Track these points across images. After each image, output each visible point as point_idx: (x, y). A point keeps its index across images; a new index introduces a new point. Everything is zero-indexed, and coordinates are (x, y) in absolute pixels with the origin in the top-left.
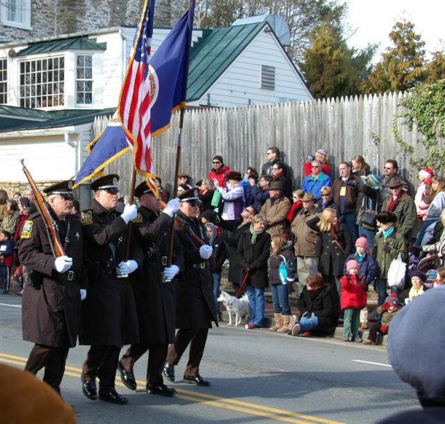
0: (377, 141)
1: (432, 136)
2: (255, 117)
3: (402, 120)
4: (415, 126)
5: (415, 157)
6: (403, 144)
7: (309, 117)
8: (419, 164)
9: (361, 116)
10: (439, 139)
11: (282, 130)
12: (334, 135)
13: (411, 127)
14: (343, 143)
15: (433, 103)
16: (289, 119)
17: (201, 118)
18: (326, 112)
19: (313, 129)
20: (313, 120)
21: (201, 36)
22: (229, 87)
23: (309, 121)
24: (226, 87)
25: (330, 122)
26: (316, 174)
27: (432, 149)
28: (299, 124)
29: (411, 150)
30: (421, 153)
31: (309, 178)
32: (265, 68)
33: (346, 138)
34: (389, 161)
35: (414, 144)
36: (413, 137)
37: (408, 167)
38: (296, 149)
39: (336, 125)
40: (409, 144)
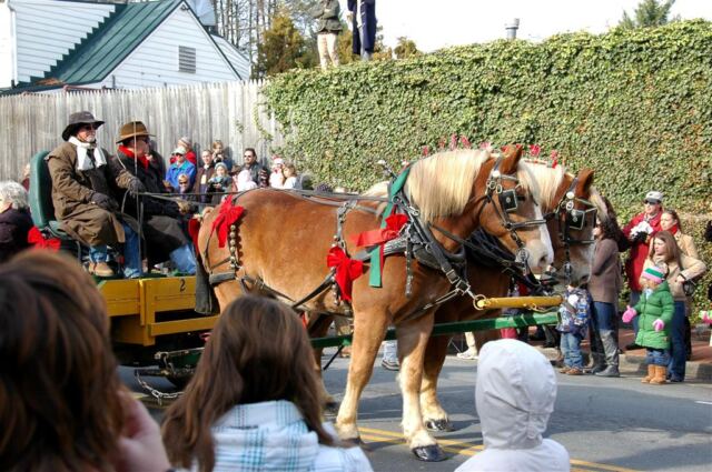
0: (241, 128)
1: (287, 124)
2: (128, 101)
3: (261, 108)
4: (273, 114)
5: (274, 145)
6: (264, 132)
7: (179, 103)
8: (277, 153)
9: (227, 104)
10: (293, 128)
11: (155, 116)
12: (203, 122)
13: (269, 115)
14: (211, 130)
15: (287, 92)
16: (161, 106)
17: (75, 102)
18: (195, 97)
19: (184, 116)
20: (183, 106)
21: (113, 11)
22: (140, 69)
23: (180, 108)
24: (136, 69)
25: (198, 109)
26: (182, 162)
27: (288, 137)
28: (170, 110)
29: (270, 138)
30: (279, 141)
31: (174, 166)
32: (182, 50)
33: (214, 125)
34: (248, 149)
35: (273, 133)
36: (272, 125)
37: (268, 155)
38: (168, 136)
39: (204, 112)
40: (268, 132)
